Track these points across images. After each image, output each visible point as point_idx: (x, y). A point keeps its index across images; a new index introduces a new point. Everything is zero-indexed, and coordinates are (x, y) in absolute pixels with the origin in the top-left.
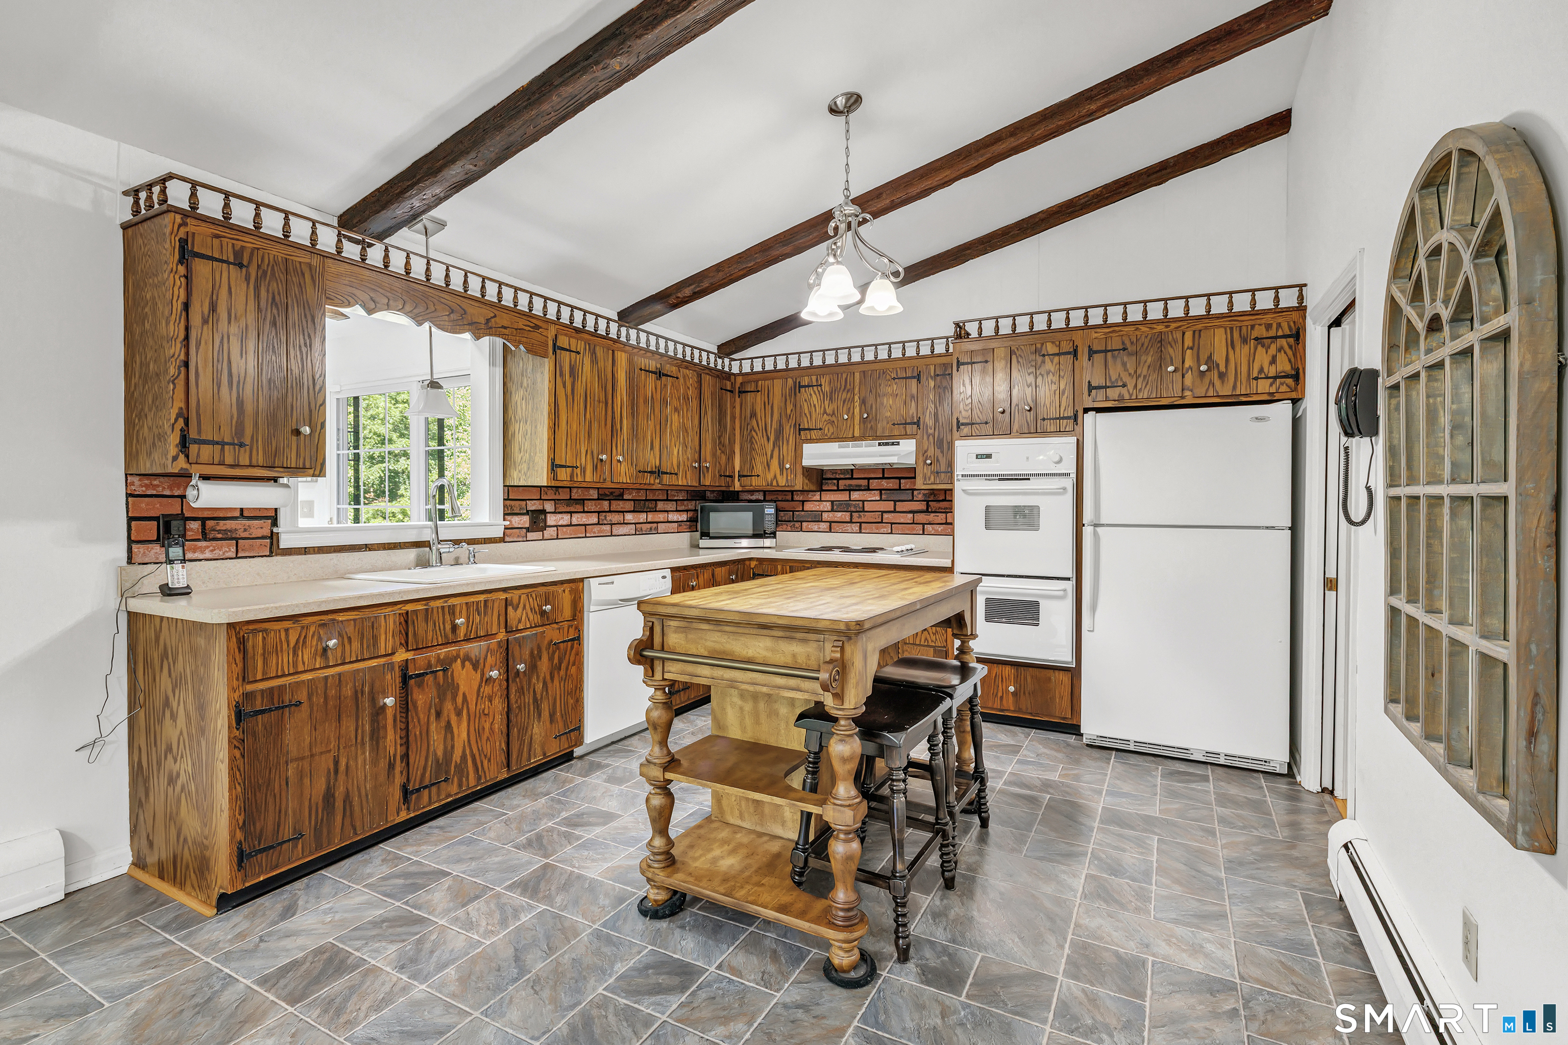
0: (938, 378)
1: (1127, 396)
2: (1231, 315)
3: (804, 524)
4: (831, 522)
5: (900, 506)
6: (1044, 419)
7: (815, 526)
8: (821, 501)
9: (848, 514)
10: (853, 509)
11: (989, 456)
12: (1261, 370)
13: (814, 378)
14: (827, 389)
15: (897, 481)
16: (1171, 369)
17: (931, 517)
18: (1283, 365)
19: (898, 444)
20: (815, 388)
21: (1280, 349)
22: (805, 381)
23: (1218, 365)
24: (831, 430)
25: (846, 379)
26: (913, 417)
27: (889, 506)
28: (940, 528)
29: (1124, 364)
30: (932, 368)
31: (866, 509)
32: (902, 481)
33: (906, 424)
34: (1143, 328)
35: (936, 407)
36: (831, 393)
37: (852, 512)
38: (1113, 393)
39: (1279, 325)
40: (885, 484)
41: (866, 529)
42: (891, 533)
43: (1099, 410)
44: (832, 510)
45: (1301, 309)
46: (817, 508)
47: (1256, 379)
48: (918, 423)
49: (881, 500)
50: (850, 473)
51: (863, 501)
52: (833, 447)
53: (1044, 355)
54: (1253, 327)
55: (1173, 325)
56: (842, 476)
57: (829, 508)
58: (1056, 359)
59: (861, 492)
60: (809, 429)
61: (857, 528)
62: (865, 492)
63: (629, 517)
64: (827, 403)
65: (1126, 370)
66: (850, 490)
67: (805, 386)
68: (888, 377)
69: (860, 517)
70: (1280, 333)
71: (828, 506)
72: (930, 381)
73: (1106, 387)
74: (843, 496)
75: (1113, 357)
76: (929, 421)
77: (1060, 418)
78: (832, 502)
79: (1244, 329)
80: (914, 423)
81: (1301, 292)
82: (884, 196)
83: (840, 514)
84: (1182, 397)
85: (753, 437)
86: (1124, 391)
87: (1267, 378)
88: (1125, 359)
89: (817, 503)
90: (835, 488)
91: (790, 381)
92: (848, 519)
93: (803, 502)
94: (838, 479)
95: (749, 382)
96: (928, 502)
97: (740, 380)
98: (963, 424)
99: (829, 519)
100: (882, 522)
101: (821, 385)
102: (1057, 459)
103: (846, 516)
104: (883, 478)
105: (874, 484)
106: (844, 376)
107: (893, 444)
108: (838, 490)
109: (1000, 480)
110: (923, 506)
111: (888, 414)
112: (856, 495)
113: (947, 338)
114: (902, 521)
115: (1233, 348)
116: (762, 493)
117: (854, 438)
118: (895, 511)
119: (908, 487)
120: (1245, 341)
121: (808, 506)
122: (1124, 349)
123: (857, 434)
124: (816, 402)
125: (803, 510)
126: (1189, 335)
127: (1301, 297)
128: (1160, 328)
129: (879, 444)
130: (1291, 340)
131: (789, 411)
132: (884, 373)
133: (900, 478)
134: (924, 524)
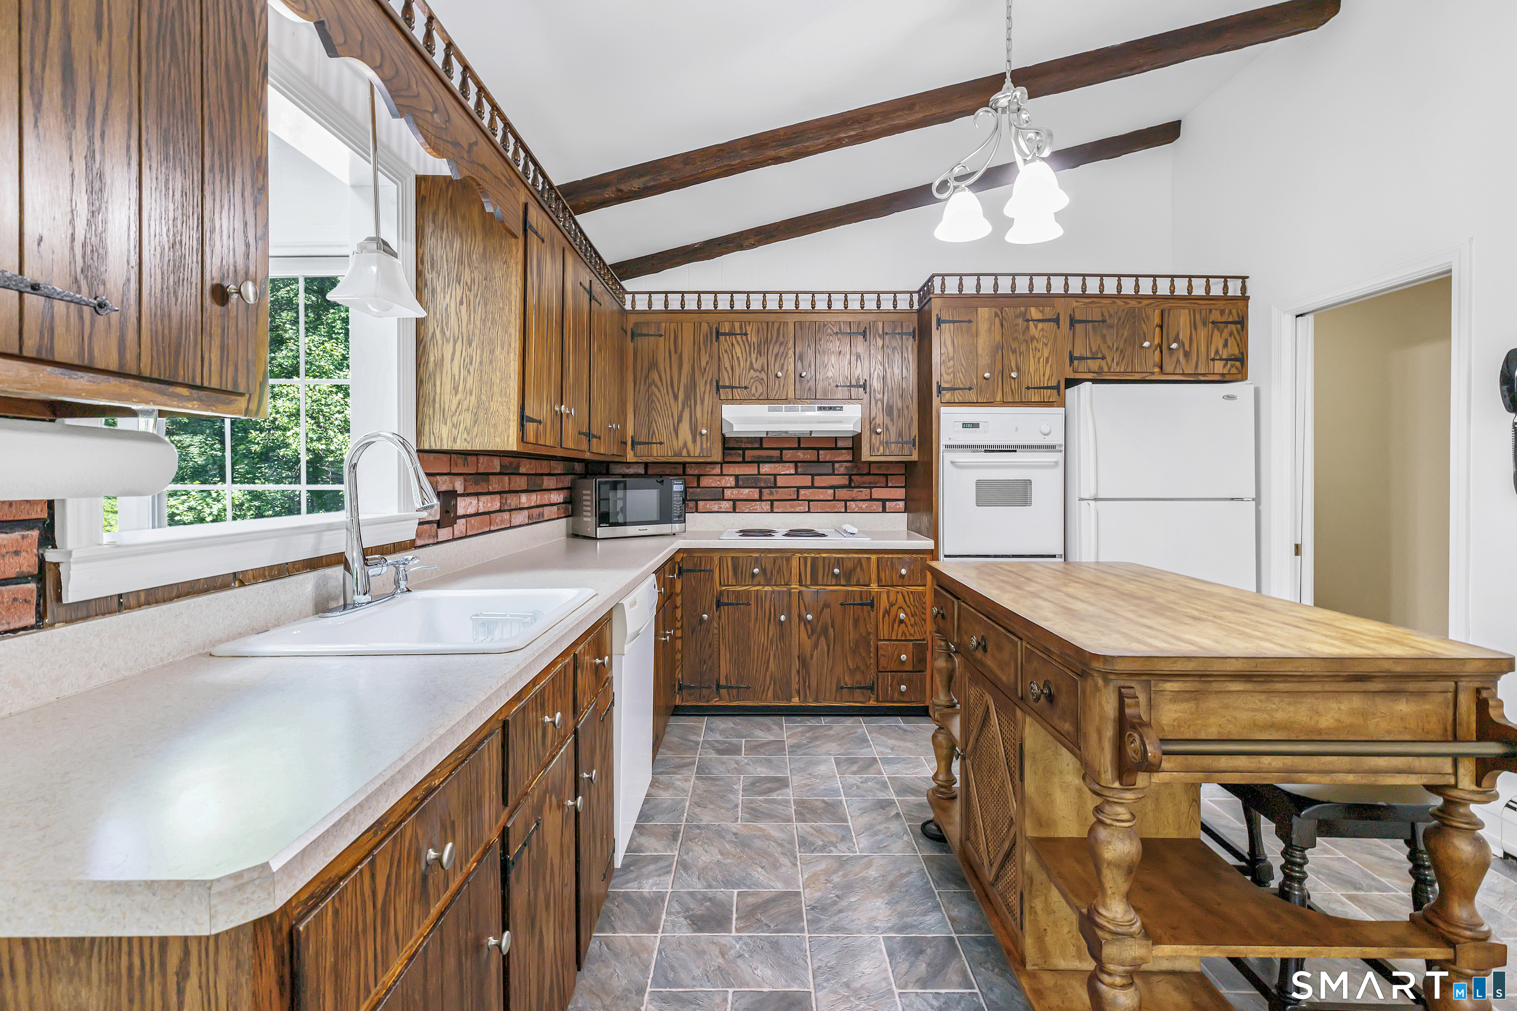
0: (887, 337)
1: (1106, 369)
2: (1190, 298)
3: (701, 504)
4: (735, 501)
5: (819, 481)
6: (1028, 388)
7: (715, 506)
8: (722, 475)
9: (757, 490)
10: (762, 485)
11: (975, 425)
12: (1217, 352)
13: (737, 325)
14: (754, 339)
15: (816, 452)
16: (1146, 344)
17: (855, 493)
18: (1233, 350)
19: (841, 409)
20: (739, 337)
21: (1231, 334)
22: (726, 328)
23: (1183, 344)
24: (760, 390)
25: (779, 330)
26: (858, 379)
27: (806, 480)
28: (864, 505)
29: (1104, 337)
30: (880, 325)
31: (779, 484)
32: (821, 452)
33: (851, 386)
34: (1119, 302)
35: (885, 370)
36: (759, 345)
37: (761, 488)
38: (1094, 365)
39: (1230, 313)
40: (801, 455)
41: (778, 507)
42: (809, 512)
43: (1094, 381)
44: (737, 486)
45: (1245, 298)
46: (717, 484)
47: (1213, 360)
48: (864, 387)
49: (796, 474)
50: (759, 442)
51: (775, 475)
52: (760, 411)
53: (1028, 321)
54: (1210, 310)
55: (1145, 302)
56: (749, 446)
57: (733, 484)
58: (1040, 325)
59: (773, 465)
60: (732, 388)
61: (768, 507)
62: (777, 465)
63: (524, 499)
64: (754, 356)
65: (1105, 342)
66: (759, 463)
67: (725, 334)
68: (829, 330)
69: (771, 493)
70: (1231, 320)
71: (731, 481)
72: (878, 339)
73: (1087, 358)
74: (751, 470)
75: (1094, 328)
76: (876, 384)
77: (1044, 388)
78: (737, 477)
79: (1204, 312)
80: (860, 386)
81: (1244, 283)
82: (917, 108)
83: (746, 491)
84: (1152, 373)
85: (653, 393)
86: (1103, 363)
87: (1221, 359)
88: (1104, 331)
89: (717, 478)
90: (741, 459)
91: (705, 327)
92: (757, 496)
93: (699, 476)
94: (744, 449)
95: (647, 324)
96: (850, 475)
97: (633, 319)
98: (944, 389)
99: (733, 497)
100: (797, 499)
101: (746, 334)
102: (1047, 431)
103: (755, 493)
104: (799, 448)
105: (788, 455)
106: (776, 326)
107: (834, 409)
108: (744, 462)
109: (986, 451)
110: (844, 481)
111: (830, 374)
112: (766, 468)
113: (911, 293)
114: (822, 497)
115: (1195, 329)
116: (642, 466)
117: (786, 400)
118: (813, 487)
119: (827, 459)
120: (1205, 324)
121: (705, 482)
122: (1103, 321)
123: (791, 395)
124: (739, 355)
125: (698, 486)
126: (1157, 312)
127: (1244, 288)
128: (1133, 303)
129: (820, 409)
130: (1239, 326)
131: (703, 364)
132: (824, 325)
133: (818, 449)
134: (846, 501)
